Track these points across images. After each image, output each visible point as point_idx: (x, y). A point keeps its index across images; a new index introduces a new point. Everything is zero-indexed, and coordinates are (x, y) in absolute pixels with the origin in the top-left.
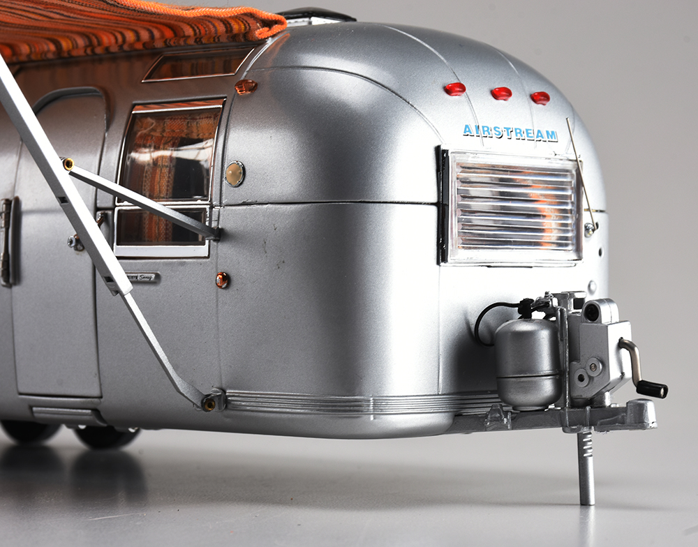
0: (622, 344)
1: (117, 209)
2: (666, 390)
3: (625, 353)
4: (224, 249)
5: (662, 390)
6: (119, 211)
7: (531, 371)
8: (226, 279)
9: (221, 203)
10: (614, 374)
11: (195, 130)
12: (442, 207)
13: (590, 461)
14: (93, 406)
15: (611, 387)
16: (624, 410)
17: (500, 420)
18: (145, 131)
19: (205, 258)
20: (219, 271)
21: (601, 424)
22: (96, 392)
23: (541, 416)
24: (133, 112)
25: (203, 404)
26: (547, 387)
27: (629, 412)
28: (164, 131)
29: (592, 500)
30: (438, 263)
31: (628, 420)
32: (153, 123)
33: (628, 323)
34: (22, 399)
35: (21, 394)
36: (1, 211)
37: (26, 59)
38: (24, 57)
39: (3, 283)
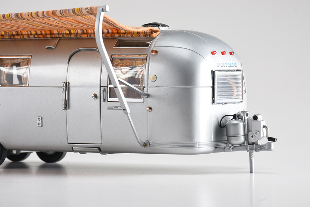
0: (264, 127)
1: (109, 87)
2: (276, 139)
3: (265, 129)
4: (149, 99)
5: (275, 140)
6: (109, 88)
7: (238, 135)
8: (150, 108)
9: (148, 86)
10: (262, 135)
11: (134, 63)
12: (213, 88)
13: (253, 160)
14: (98, 147)
15: (260, 139)
16: (265, 145)
17: (229, 149)
18: (117, 63)
19: (142, 102)
20: (148, 106)
21: (259, 149)
22: (100, 142)
23: (241, 147)
24: (112, 57)
25: (144, 145)
26: (242, 139)
27: (266, 146)
28: (123, 63)
29: (253, 172)
30: (212, 104)
31: (266, 148)
32: (119, 61)
33: (265, 121)
34: (69, 145)
35: (68, 143)
36: (63, 86)
37: (62, 36)
38: (61, 36)
39: (64, 109)
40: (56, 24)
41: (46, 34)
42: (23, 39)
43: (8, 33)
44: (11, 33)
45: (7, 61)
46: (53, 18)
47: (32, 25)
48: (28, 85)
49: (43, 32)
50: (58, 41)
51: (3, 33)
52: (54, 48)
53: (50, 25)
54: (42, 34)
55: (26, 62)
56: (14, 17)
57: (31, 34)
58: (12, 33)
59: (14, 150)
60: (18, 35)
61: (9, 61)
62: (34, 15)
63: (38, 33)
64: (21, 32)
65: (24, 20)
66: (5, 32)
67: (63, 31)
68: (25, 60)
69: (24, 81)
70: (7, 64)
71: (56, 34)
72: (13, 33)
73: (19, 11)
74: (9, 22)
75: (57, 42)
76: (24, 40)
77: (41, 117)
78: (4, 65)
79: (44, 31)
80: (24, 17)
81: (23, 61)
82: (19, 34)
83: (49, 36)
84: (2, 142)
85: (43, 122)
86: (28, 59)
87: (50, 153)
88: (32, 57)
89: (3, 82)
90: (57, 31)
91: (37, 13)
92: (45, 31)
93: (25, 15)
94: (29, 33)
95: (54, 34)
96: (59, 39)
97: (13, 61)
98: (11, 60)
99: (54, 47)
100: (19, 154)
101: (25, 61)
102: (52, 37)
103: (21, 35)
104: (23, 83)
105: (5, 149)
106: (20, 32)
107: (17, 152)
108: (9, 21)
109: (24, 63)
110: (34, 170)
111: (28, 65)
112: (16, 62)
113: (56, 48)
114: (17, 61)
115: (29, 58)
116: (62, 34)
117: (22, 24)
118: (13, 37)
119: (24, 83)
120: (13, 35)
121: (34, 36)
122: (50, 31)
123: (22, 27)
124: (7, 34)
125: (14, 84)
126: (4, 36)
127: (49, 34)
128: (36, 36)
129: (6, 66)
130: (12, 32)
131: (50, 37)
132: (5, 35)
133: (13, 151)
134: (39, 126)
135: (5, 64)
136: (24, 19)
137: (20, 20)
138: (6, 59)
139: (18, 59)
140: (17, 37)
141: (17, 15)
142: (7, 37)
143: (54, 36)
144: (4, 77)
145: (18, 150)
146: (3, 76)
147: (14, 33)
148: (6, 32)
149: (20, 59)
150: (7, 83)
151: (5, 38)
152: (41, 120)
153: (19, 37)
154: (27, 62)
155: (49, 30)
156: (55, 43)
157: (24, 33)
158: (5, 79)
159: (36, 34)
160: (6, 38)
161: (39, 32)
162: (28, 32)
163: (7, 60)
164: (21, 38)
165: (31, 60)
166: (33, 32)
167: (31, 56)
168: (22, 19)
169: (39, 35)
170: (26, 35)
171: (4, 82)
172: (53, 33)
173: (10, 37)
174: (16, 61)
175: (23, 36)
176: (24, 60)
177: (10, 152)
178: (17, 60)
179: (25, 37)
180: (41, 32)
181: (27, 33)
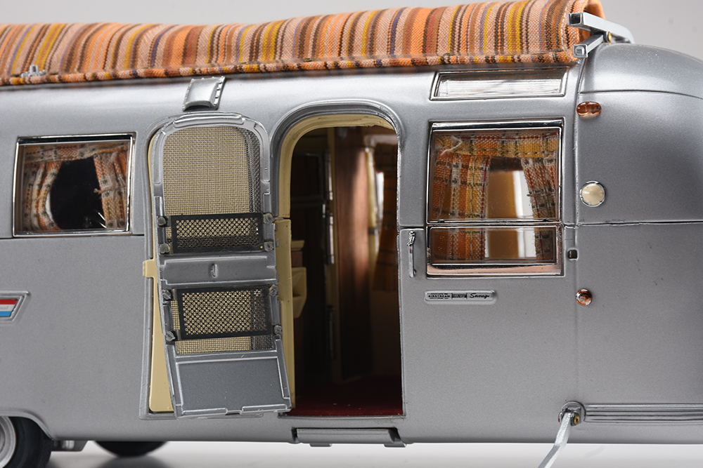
6: (431, 230)
18: (449, 150)
28: (472, 149)
32: (458, 142)
37: (233, 70)
38: (230, 68)
45: (46, 154)
48: (129, 229)
52: (215, 107)
55: (114, 154)
59: (69, 439)
61: (52, 153)
68: (108, 150)
69: (111, 218)
70: (46, 162)
81: (103, 153)
88: (137, 139)
89: (35, 222)
96: (223, 79)
98: (59, 153)
101: (111, 153)
102: (198, 72)
109: (107, 157)
112: (78, 158)
114: (82, 154)
119: (112, 225)
131: (190, 73)
133: (67, 442)
135: (38, 165)
139: (82, 146)
143: (204, 71)
146: (34, 204)
149: (92, 147)
150: (52, 224)
153: (79, 77)
163: (45, 151)
171: (39, 221)
174: (76, 155)
175: (93, 75)
178: (81, 150)
179: (100, 76)
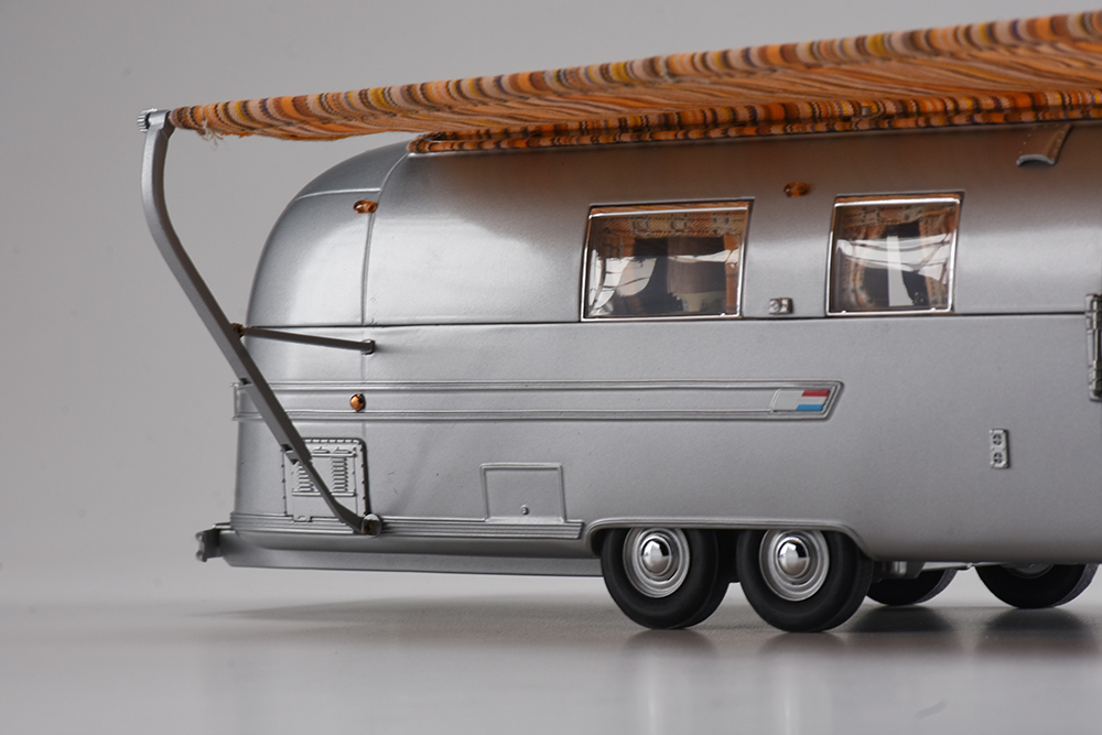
36: (1088, 308)
37: (1080, 116)
38: (1076, 114)
39: (1092, 396)
40: (1062, 69)
41: (1016, 109)
42: (929, 130)
43: (869, 108)
44: (879, 109)
45: (868, 216)
46: (1052, 45)
47: (967, 75)
48: (952, 308)
49: (1005, 103)
50: (1063, 133)
51: (848, 110)
52: (1051, 162)
53: (1037, 72)
54: (998, 109)
55: (941, 218)
56: (899, 46)
57: (957, 111)
58: (882, 110)
59: (900, 559)
60: (905, 114)
61: (874, 215)
62: (977, 37)
63: (984, 107)
64: (917, 105)
65: (940, 59)
66: (856, 106)
67: (1082, 93)
68: (935, 213)
69: (934, 294)
70: (868, 227)
71: (1055, 107)
72: (885, 108)
73: (920, 24)
74: (877, 67)
75: (1063, 137)
76: (929, 133)
77: (1006, 432)
78: (855, 234)
79: (1007, 97)
80: (940, 44)
81: (930, 216)
82: (909, 109)
83: (1027, 117)
84: (852, 530)
85: (1013, 451)
86: (948, 209)
87: (1032, 570)
88: (965, 200)
89: (853, 299)
90: (1058, 96)
91: (990, 30)
92: (1012, 98)
93: (944, 36)
94: (950, 106)
95: (1046, 108)
96: (1067, 126)
97: (889, 218)
98: (882, 215)
99: (1049, 156)
100: (917, 576)
101: (938, 216)
102: (1041, 118)
103: (919, 113)
104: (931, 299)
105: (863, 556)
106: (914, 104)
107: (908, 567)
108: (878, 63)
109: (933, 221)
110: (969, 637)
111: (948, 231)
112: (903, 221)
113: (1057, 159)
114: (907, 217)
115: (953, 204)
116: (1078, 106)
117: (931, 71)
118: (889, 123)
119: (935, 302)
120: (889, 117)
121: (971, 118)
122: (1031, 95)
123: (926, 86)
124: (864, 113)
125: (892, 304)
126: (853, 119)
127: (1025, 109)
128: (978, 118)
129: (862, 236)
130: (881, 106)
131: (1033, 119)
132: (855, 115)
133: (896, 564)
134: (997, 465)
135: (858, 230)
136: (937, 52)
137: (921, 57)
138: (865, 208)
139: (908, 206)
140: (902, 123)
141: (911, 39)
142: (864, 125)
143: (1048, 117)
144: (858, 277)
145: (914, 560)
146: (851, 277)
147: (891, 108)
148: (861, 107)
149: (919, 209)
150: (870, 301)
151: (858, 130)
152: (1003, 445)
153: (910, 123)
154: (946, 221)
155: (1029, 90)
156: (1055, 143)
157: (929, 106)
158: (862, 288)
159: (978, 109)
160: (861, 126)
161: (987, 103)
162: (945, 104)
163: (867, 213)
164: (919, 127)
165: (963, 212)
166: (966, 104)
167: (961, 195)
168: (929, 54)
169: (989, 111)
170: (936, 113)
171: (857, 296)
172: (1043, 103)
173: (877, 123)
174: (901, 218)
175: (927, 120)
176: (933, 210)
177: (884, 569)
178: (907, 212)
179: (935, 121)
180: (997, 101)
181: (939, 106)
